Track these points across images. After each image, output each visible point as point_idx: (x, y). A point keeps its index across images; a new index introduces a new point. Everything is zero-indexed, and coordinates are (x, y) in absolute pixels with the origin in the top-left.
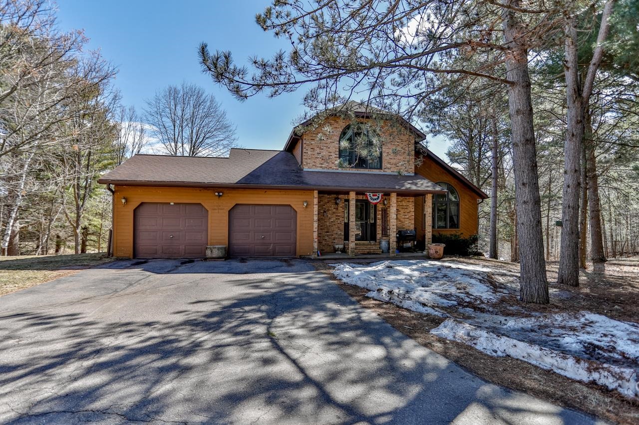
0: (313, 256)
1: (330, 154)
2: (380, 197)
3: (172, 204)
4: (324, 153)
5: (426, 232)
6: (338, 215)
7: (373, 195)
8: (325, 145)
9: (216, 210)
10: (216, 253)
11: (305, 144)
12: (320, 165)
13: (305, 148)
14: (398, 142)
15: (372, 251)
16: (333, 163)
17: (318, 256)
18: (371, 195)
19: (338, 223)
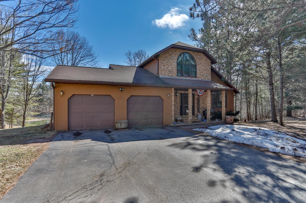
0: (172, 125)
1: (172, 69)
2: (203, 92)
3: (93, 95)
4: (170, 68)
5: (222, 110)
6: (177, 101)
7: (200, 91)
8: (170, 64)
9: (119, 99)
10: (124, 126)
11: (160, 62)
12: (168, 75)
13: (160, 65)
14: (204, 64)
15: (195, 120)
16: (174, 74)
17: (174, 124)
18: (199, 91)
19: (177, 106)
